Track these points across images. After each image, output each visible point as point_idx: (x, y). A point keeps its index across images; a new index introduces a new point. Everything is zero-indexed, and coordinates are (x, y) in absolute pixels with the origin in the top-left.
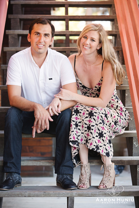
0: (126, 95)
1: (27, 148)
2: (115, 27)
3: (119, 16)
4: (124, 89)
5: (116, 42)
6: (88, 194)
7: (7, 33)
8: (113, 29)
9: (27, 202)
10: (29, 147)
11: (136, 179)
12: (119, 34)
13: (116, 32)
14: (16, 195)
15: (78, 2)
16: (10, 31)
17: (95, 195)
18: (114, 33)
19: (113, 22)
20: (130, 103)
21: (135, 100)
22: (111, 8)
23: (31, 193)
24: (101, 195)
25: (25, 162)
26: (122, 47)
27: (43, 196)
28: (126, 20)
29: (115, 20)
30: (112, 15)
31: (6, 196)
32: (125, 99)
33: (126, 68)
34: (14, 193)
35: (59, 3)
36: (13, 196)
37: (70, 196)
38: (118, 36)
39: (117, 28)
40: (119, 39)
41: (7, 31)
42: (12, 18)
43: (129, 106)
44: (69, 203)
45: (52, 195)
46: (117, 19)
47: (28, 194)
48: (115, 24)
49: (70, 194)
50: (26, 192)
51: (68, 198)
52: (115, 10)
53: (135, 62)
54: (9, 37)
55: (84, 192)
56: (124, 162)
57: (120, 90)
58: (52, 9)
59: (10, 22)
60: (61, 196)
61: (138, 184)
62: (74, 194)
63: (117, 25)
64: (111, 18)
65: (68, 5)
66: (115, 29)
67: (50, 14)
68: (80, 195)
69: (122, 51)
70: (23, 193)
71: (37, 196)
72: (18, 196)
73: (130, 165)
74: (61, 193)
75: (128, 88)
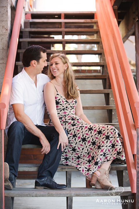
0: (113, 113)
1: (32, 156)
2: (102, 59)
3: (106, 50)
4: (111, 109)
5: (104, 71)
6: (84, 195)
7: (16, 64)
8: (100, 61)
9: (33, 200)
10: (34, 155)
11: (122, 182)
12: (106, 65)
13: (103, 63)
14: (25, 195)
15: (73, 40)
16: (19, 62)
17: (89, 195)
18: (102, 64)
19: (101, 56)
20: (116, 120)
21: (121, 117)
22: (99, 45)
23: (38, 194)
24: (94, 195)
25: (32, 168)
26: (109, 75)
27: (47, 196)
28: (112, 53)
29: (103, 54)
30: (100, 50)
31: (17, 196)
32: (112, 117)
33: (112, 92)
34: (23, 194)
35: (58, 41)
36: (22, 196)
37: (69, 196)
38: (105, 67)
39: (104, 60)
40: (106, 69)
41: (17, 62)
42: (21, 52)
43: (115, 123)
44: (69, 202)
45: (54, 196)
46: (104, 53)
47: (35, 194)
48: (103, 57)
49: (69, 195)
50: (33, 193)
51: (67, 198)
52: (102, 46)
53: (120, 87)
54: (19, 67)
55: (81, 193)
56: (113, 168)
57: (107, 110)
58: (52, 45)
59: (19, 55)
60: (62, 196)
61: (124, 186)
62: (73, 195)
63: (104, 58)
64: (99, 52)
65: (65, 42)
66: (103, 61)
67: (50, 49)
68: (77, 195)
69: (109, 78)
70: (31, 194)
71: (43, 196)
72: (27, 196)
73: (117, 171)
74: (62, 194)
75: (115, 108)
